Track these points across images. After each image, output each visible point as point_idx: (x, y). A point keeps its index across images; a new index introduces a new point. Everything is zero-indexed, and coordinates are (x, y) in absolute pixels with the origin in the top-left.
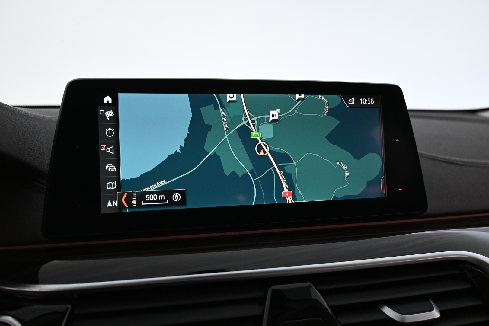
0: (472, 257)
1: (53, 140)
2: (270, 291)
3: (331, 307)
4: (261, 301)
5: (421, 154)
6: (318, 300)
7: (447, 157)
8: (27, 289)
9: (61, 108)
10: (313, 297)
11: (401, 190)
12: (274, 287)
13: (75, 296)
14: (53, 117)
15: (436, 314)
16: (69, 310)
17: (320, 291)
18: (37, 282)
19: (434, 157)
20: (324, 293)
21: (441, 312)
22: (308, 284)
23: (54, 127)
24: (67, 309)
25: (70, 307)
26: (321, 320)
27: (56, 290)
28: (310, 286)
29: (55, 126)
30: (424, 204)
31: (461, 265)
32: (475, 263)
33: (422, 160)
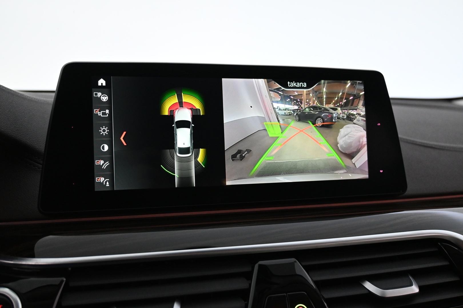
0: (449, 235)
1: (48, 121)
2: (256, 267)
3: (315, 282)
4: (248, 276)
5: (401, 138)
6: (303, 276)
7: (425, 142)
8: (24, 263)
9: (56, 92)
10: (298, 273)
11: (381, 171)
12: (261, 262)
13: (70, 269)
14: (48, 99)
15: (414, 289)
16: (64, 282)
17: (304, 267)
18: (33, 256)
19: (413, 141)
20: (308, 269)
21: (420, 288)
22: (293, 260)
23: (49, 109)
24: (62, 281)
25: (65, 279)
26: (306, 294)
27: (52, 263)
28: (295, 262)
29: (51, 108)
30: (404, 185)
31: (439, 244)
32: (452, 241)
33: (402, 145)
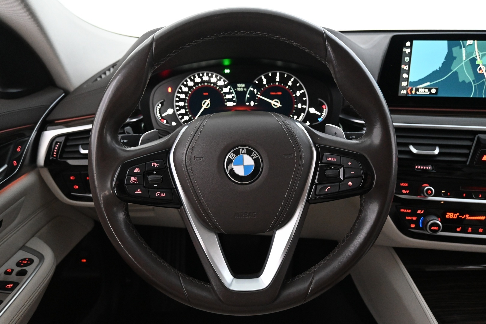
2: (476, 137)
12: (479, 135)
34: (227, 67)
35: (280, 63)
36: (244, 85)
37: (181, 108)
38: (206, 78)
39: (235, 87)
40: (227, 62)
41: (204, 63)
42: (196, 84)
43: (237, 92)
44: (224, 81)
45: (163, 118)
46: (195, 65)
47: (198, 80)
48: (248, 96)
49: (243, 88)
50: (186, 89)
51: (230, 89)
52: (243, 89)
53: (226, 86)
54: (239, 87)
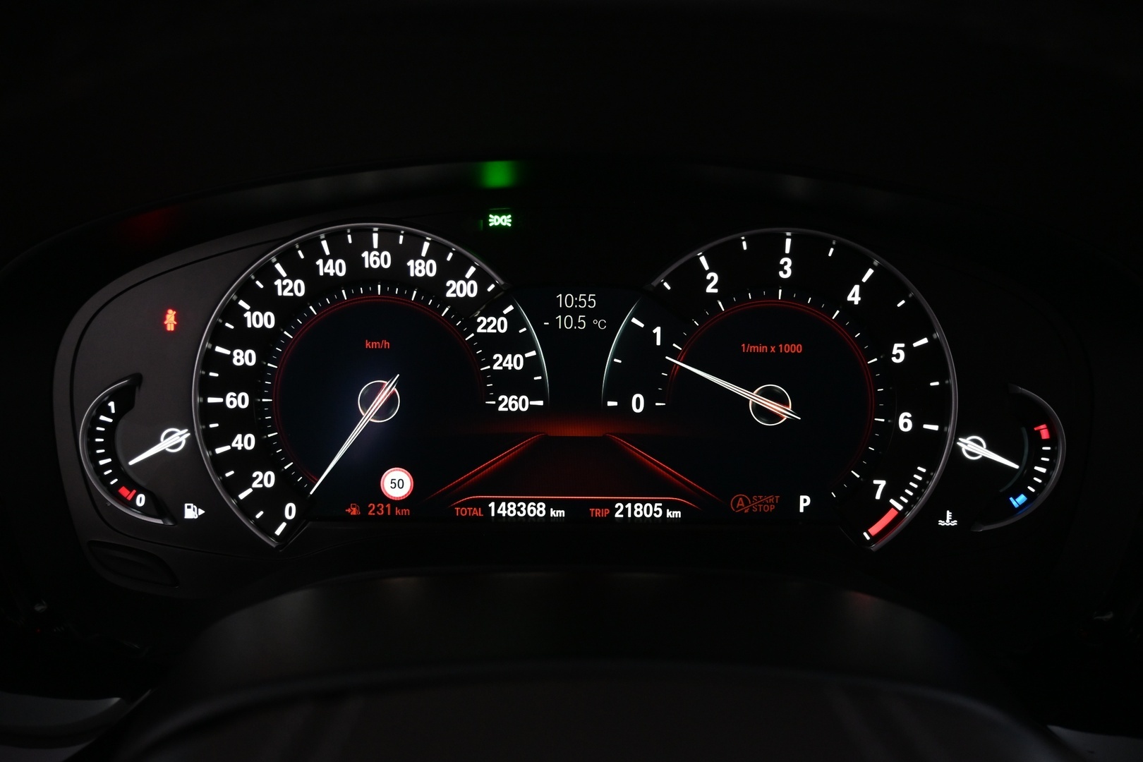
34: (499, 200)
35: (796, 185)
36: (589, 300)
37: (236, 422)
38: (376, 259)
39: (543, 310)
40: (498, 174)
41: (368, 180)
42: (320, 287)
43: (551, 338)
44: (480, 277)
45: (130, 480)
46: (318, 187)
47: (334, 268)
48: (612, 359)
49: (590, 315)
50: (261, 320)
51: (514, 319)
52: (589, 321)
53: (490, 305)
54: (564, 311)
